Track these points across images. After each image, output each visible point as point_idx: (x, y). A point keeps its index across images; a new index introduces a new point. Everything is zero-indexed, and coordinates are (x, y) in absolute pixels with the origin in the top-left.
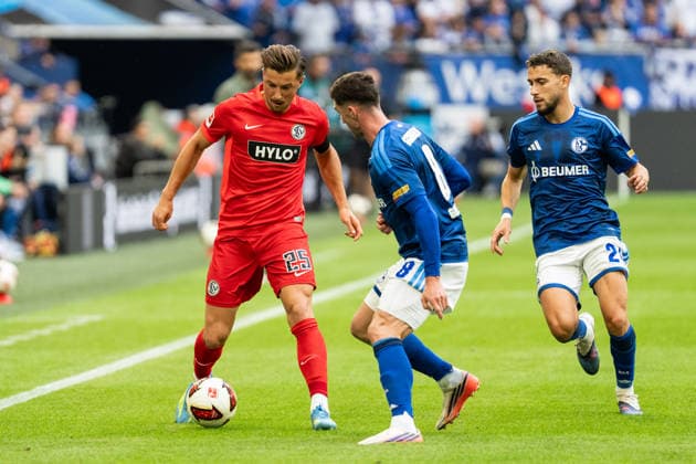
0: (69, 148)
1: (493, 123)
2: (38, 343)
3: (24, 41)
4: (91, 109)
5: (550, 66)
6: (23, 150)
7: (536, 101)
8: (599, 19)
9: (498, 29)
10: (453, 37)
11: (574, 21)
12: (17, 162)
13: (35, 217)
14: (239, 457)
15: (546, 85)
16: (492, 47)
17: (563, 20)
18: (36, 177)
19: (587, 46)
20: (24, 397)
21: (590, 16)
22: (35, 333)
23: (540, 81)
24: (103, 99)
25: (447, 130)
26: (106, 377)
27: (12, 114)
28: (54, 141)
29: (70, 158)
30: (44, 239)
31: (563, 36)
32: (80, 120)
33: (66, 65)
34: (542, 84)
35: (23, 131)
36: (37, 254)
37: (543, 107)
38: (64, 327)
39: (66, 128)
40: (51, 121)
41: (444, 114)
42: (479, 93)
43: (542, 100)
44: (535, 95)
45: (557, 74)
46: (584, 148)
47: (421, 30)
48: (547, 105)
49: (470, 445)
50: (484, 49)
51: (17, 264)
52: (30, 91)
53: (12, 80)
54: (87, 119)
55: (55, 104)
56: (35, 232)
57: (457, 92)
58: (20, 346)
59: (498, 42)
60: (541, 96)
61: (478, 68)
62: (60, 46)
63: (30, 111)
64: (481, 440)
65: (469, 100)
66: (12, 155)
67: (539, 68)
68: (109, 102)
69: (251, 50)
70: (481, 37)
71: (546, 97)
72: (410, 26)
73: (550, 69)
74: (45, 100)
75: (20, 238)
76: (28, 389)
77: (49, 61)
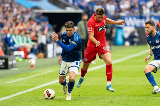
0: (47, 36)
1: (136, 30)
2: (40, 77)
3: (37, 13)
4: (51, 27)
5: (150, 24)
6: (37, 36)
7: (148, 32)
8: (158, 8)
9: (137, 11)
10: (127, 12)
11: (153, 9)
12: (35, 38)
13: (39, 50)
14: (82, 100)
15: (150, 28)
16: (136, 14)
17: (151, 9)
18: (39, 42)
19: (156, 14)
20: (37, 88)
21: (156, 8)
22: (39, 74)
23: (148, 27)
24: (54, 25)
25: (126, 32)
26: (54, 84)
27: (35, 28)
28: (43, 34)
29: (47, 37)
30: (41, 55)
31: (150, 12)
32: (49, 30)
33: (46, 18)
34: (148, 28)
35: (37, 32)
36: (40, 58)
37: (149, 33)
38: (46, 73)
39: (46, 31)
40: (43, 30)
41: (125, 29)
42: (133, 24)
43: (149, 32)
44: (147, 31)
45: (151, 25)
46: (158, 42)
47: (121, 11)
48: (150, 33)
49: (131, 98)
50: (134, 15)
51: (36, 60)
52: (38, 24)
53: (35, 21)
54: (50, 30)
55: (43, 26)
56: (39, 53)
57: (128, 24)
58: (36, 77)
59: (137, 13)
60: (148, 31)
61: (133, 19)
62: (45, 14)
63: (38, 28)
64: (133, 97)
65: (131, 26)
66: (34, 37)
67: (148, 25)
68: (55, 26)
69: (85, 15)
70: (133, 12)
71: (149, 31)
72: (118, 10)
73: (150, 25)
74: (42, 25)
75: (36, 54)
76: (38, 86)
77: (42, 17)
